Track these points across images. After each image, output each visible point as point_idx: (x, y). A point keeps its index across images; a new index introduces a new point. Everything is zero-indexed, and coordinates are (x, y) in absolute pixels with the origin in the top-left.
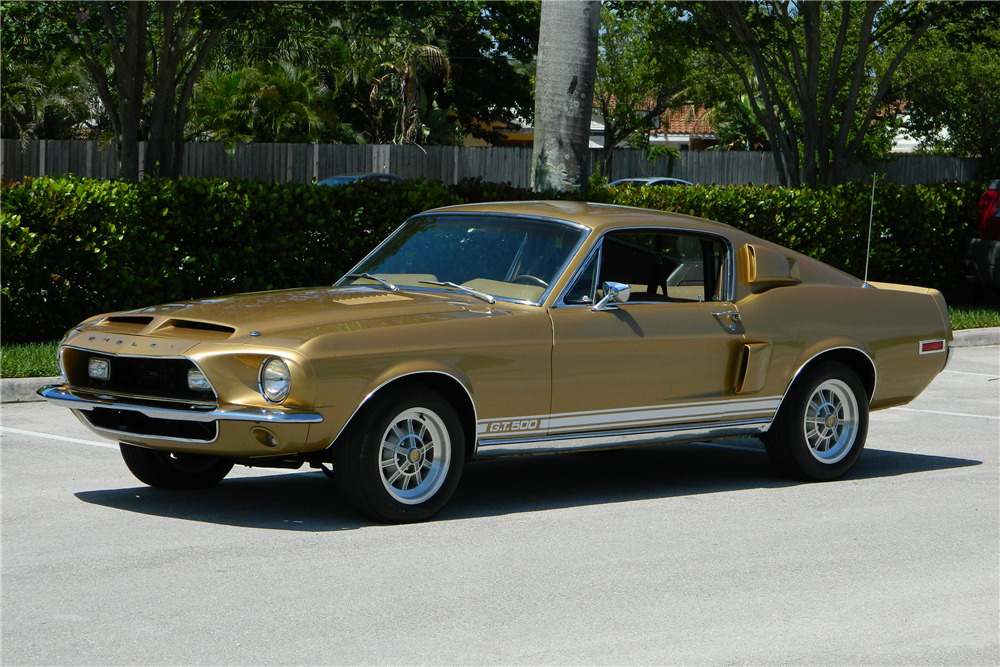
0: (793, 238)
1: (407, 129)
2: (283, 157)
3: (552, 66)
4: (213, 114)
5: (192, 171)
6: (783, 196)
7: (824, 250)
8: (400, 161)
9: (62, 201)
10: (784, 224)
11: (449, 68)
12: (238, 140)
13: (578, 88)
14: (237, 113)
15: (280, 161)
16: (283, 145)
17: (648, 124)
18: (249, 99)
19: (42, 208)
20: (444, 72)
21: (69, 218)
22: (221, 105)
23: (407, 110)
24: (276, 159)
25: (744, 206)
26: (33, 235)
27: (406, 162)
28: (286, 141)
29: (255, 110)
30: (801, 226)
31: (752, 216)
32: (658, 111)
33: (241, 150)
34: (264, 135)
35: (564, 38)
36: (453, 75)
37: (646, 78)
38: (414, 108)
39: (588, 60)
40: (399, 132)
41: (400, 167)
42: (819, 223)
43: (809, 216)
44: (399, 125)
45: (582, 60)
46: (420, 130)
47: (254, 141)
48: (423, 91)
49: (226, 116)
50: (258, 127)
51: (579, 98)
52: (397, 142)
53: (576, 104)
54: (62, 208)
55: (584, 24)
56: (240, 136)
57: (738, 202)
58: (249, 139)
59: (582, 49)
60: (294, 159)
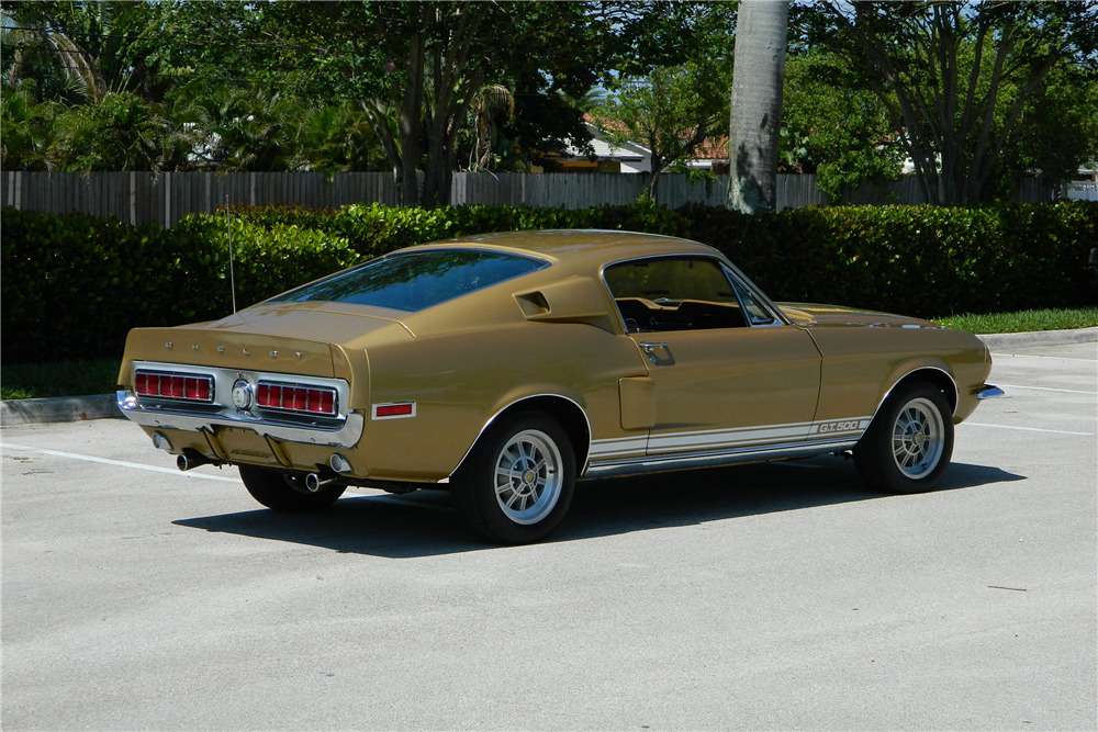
0: (951, 251)
1: (480, 158)
2: (375, 183)
3: (745, 105)
4: (315, 147)
5: (297, 199)
6: (941, 215)
7: (974, 261)
8: (475, 187)
9: (378, 226)
10: (943, 238)
11: (513, 104)
12: (336, 170)
13: (769, 123)
14: (334, 146)
15: (372, 189)
16: (375, 173)
17: (689, 150)
18: (345, 133)
19: (362, 233)
20: (508, 107)
21: (384, 241)
22: (321, 139)
23: (480, 142)
24: (369, 186)
25: (912, 223)
26: (358, 255)
27: (480, 187)
28: (377, 170)
29: (351, 143)
30: (956, 240)
31: (918, 232)
32: (699, 139)
33: (339, 177)
34: (358, 167)
35: (757, 81)
36: (516, 111)
37: (689, 111)
38: (487, 140)
39: (776, 100)
40: (474, 160)
41: (475, 191)
42: (971, 236)
43: (962, 231)
44: (474, 154)
45: (772, 100)
46: (492, 160)
47: (350, 170)
48: (494, 124)
49: (325, 147)
50: (355, 158)
51: (769, 132)
52: (472, 169)
53: (767, 137)
54: (378, 232)
55: (773, 69)
56: (338, 166)
57: (907, 220)
58: (345, 169)
59: (772, 90)
60: (384, 186)
